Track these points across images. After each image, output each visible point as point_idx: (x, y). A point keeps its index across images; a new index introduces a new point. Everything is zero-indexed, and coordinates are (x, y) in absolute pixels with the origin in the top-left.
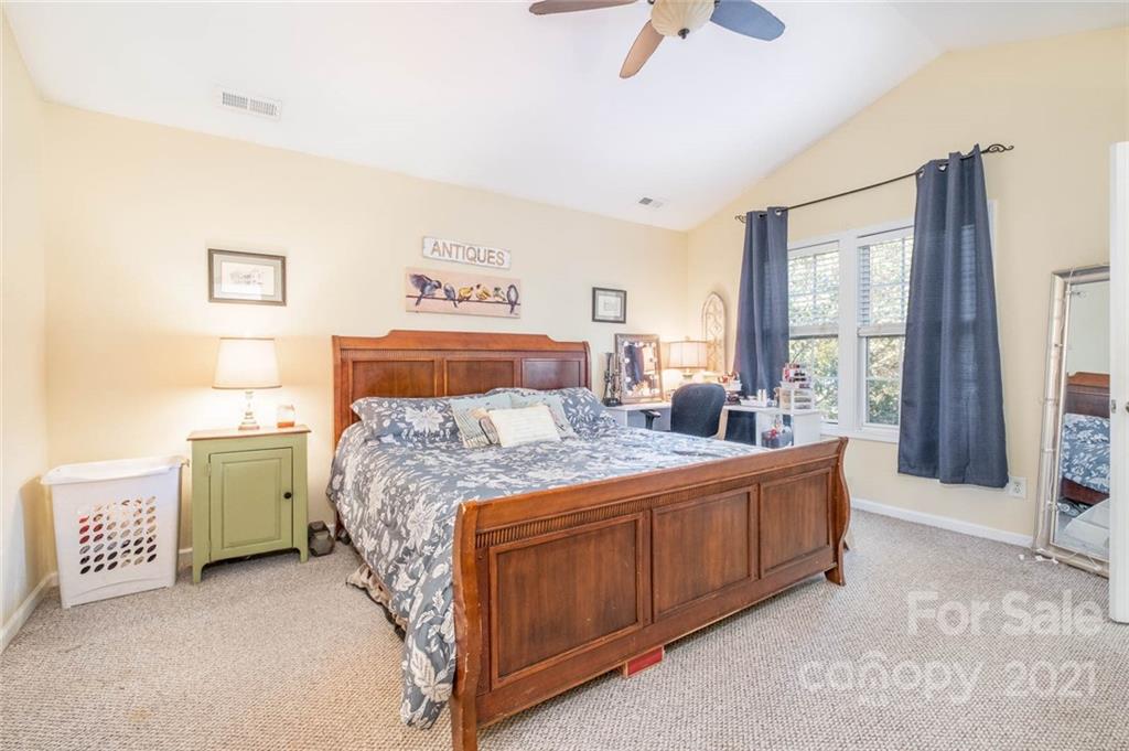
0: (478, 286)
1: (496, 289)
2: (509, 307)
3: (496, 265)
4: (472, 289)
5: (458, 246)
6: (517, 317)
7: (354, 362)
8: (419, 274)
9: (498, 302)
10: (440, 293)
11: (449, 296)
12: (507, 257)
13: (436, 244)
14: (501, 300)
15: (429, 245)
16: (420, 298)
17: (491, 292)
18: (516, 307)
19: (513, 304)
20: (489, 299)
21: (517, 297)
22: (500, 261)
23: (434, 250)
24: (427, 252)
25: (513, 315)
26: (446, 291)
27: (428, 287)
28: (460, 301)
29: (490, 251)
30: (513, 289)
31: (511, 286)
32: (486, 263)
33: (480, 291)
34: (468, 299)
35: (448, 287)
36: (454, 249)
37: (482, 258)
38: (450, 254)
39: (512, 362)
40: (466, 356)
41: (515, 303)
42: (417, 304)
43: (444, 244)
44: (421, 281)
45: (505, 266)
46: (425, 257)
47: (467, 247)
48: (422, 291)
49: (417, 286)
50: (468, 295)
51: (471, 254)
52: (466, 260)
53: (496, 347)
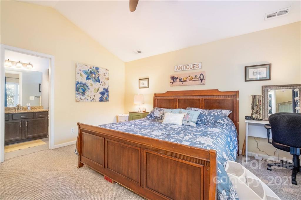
0: (189, 76)
1: (195, 76)
2: (201, 81)
3: (196, 68)
4: (187, 77)
5: (183, 66)
6: (204, 84)
7: (157, 99)
8: (173, 76)
9: (196, 80)
10: (178, 80)
11: (180, 81)
12: (200, 65)
13: (177, 67)
14: (197, 79)
15: (176, 68)
16: (173, 83)
17: (194, 77)
18: (203, 81)
19: (202, 80)
20: (193, 80)
21: (203, 77)
22: (198, 67)
23: (177, 69)
24: (175, 70)
25: (202, 84)
26: (180, 79)
27: (175, 79)
28: (184, 82)
29: (194, 64)
30: (202, 75)
31: (201, 74)
32: (193, 69)
33: (190, 78)
34: (186, 81)
35: (180, 78)
36: (183, 67)
37: (191, 68)
38: (181, 69)
39: (199, 99)
40: (184, 97)
41: (203, 79)
42: (172, 84)
43: (180, 66)
44: (173, 78)
45: (200, 67)
46: (175, 71)
47: (186, 65)
48: (173, 81)
49: (172, 80)
50: (186, 80)
51: (188, 67)
52: (186, 69)
53: (194, 94)
